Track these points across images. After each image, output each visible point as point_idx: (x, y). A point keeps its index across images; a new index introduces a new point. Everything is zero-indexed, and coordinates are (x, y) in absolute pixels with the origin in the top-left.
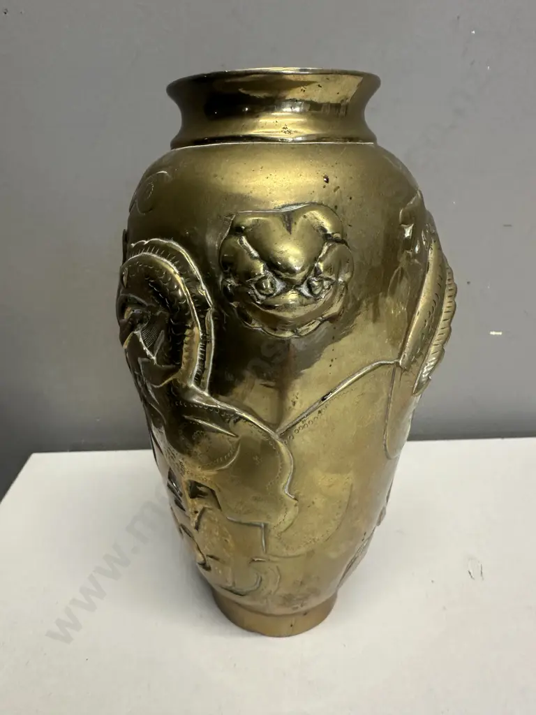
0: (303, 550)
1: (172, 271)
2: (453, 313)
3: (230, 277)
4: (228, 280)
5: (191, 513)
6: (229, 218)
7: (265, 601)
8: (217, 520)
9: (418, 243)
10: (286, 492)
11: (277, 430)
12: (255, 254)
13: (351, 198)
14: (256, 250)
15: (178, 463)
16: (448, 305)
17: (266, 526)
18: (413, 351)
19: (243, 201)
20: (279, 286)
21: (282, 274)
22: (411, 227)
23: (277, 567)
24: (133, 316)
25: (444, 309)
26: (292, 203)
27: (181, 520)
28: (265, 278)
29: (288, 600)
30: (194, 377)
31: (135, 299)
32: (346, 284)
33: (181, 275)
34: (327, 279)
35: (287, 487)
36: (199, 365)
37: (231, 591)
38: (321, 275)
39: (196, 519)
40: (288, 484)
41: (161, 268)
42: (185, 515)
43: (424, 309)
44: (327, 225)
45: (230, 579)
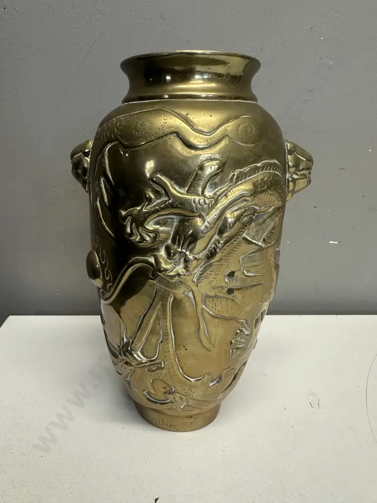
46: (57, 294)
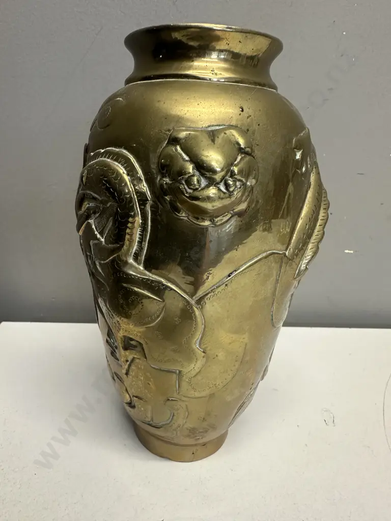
0: (207, 392)
1: (121, 172)
2: (326, 220)
3: (166, 177)
4: (164, 179)
5: (123, 362)
6: (167, 132)
7: (175, 432)
8: (143, 367)
9: (305, 165)
10: (197, 346)
11: (194, 298)
12: (187, 158)
13: (259, 125)
14: (188, 155)
15: (116, 322)
16: (323, 215)
17: (180, 372)
18: (296, 246)
19: (179, 120)
20: (204, 183)
21: (207, 173)
22: (300, 152)
23: (186, 405)
24: (88, 209)
25: (320, 217)
26: (215, 124)
27: (115, 368)
28: (193, 176)
29: (193, 432)
30: (133, 254)
31: (91, 195)
32: (252, 188)
33: (128, 175)
34: (239, 180)
35: (198, 343)
36: (138, 245)
37: (150, 425)
38: (236, 176)
39: (126, 367)
40: (199, 339)
41: (113, 168)
42: (118, 364)
43: (306, 216)
44: (242, 142)
45: (149, 415)
46: (53, 300)
